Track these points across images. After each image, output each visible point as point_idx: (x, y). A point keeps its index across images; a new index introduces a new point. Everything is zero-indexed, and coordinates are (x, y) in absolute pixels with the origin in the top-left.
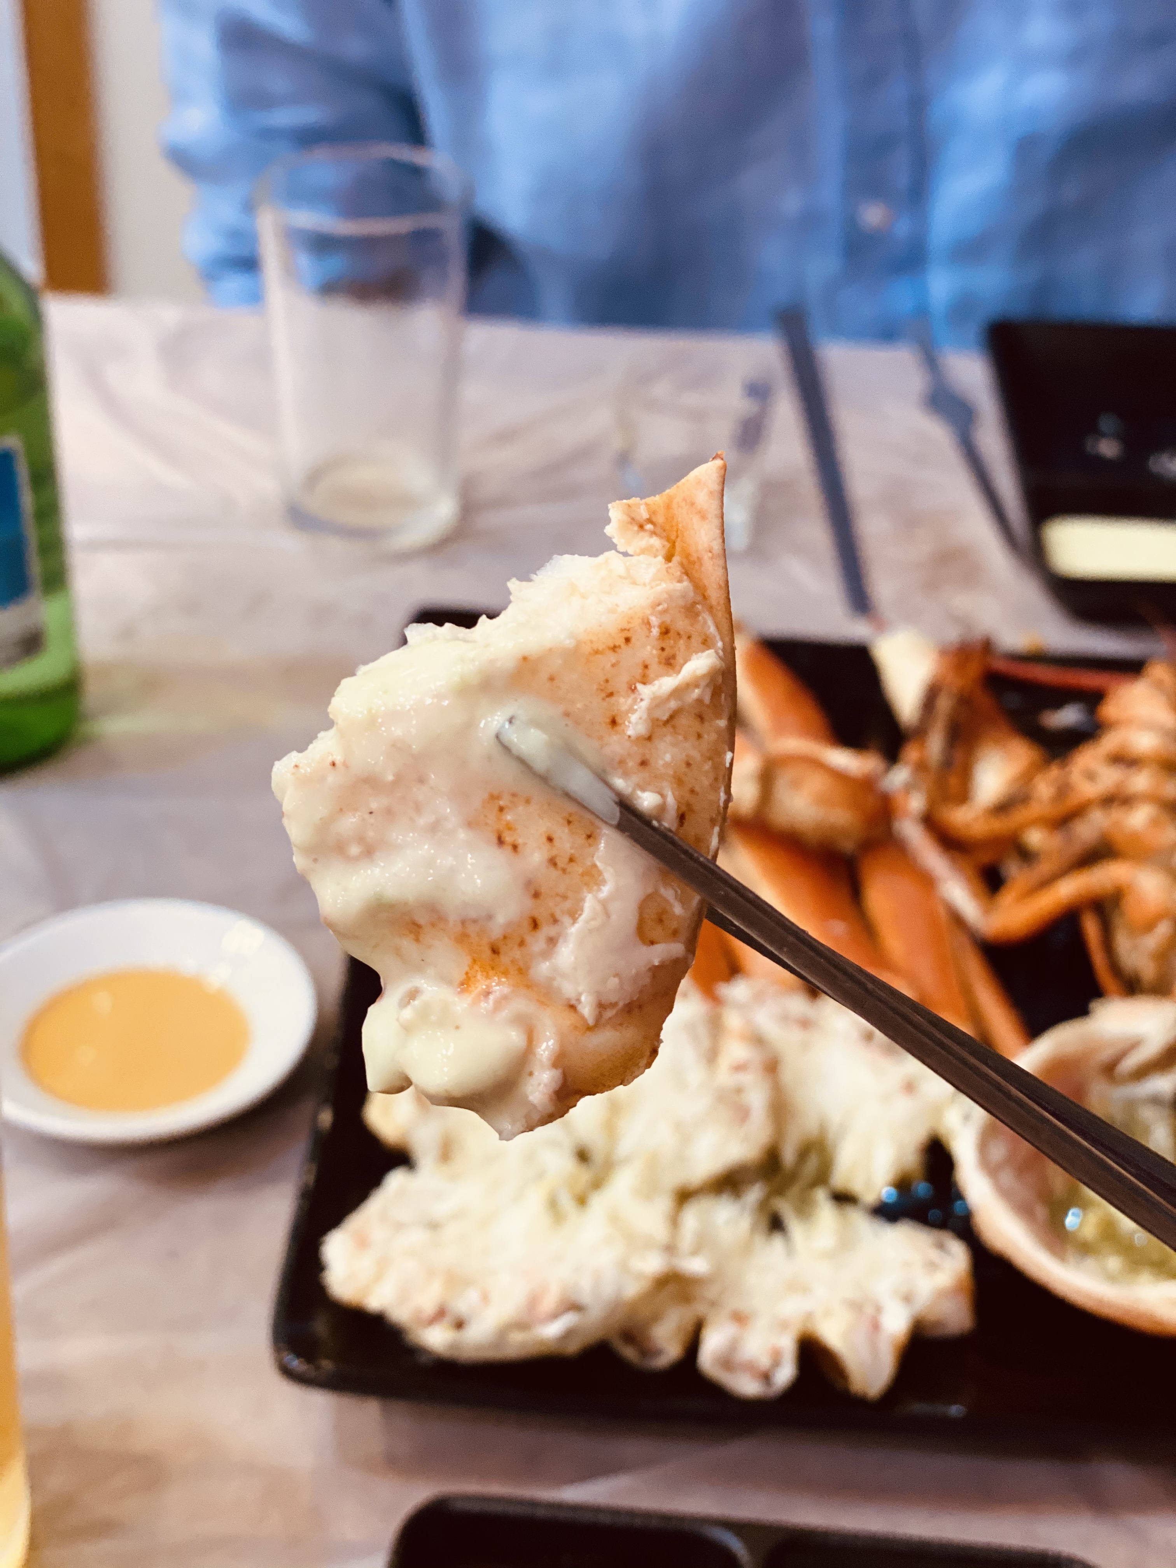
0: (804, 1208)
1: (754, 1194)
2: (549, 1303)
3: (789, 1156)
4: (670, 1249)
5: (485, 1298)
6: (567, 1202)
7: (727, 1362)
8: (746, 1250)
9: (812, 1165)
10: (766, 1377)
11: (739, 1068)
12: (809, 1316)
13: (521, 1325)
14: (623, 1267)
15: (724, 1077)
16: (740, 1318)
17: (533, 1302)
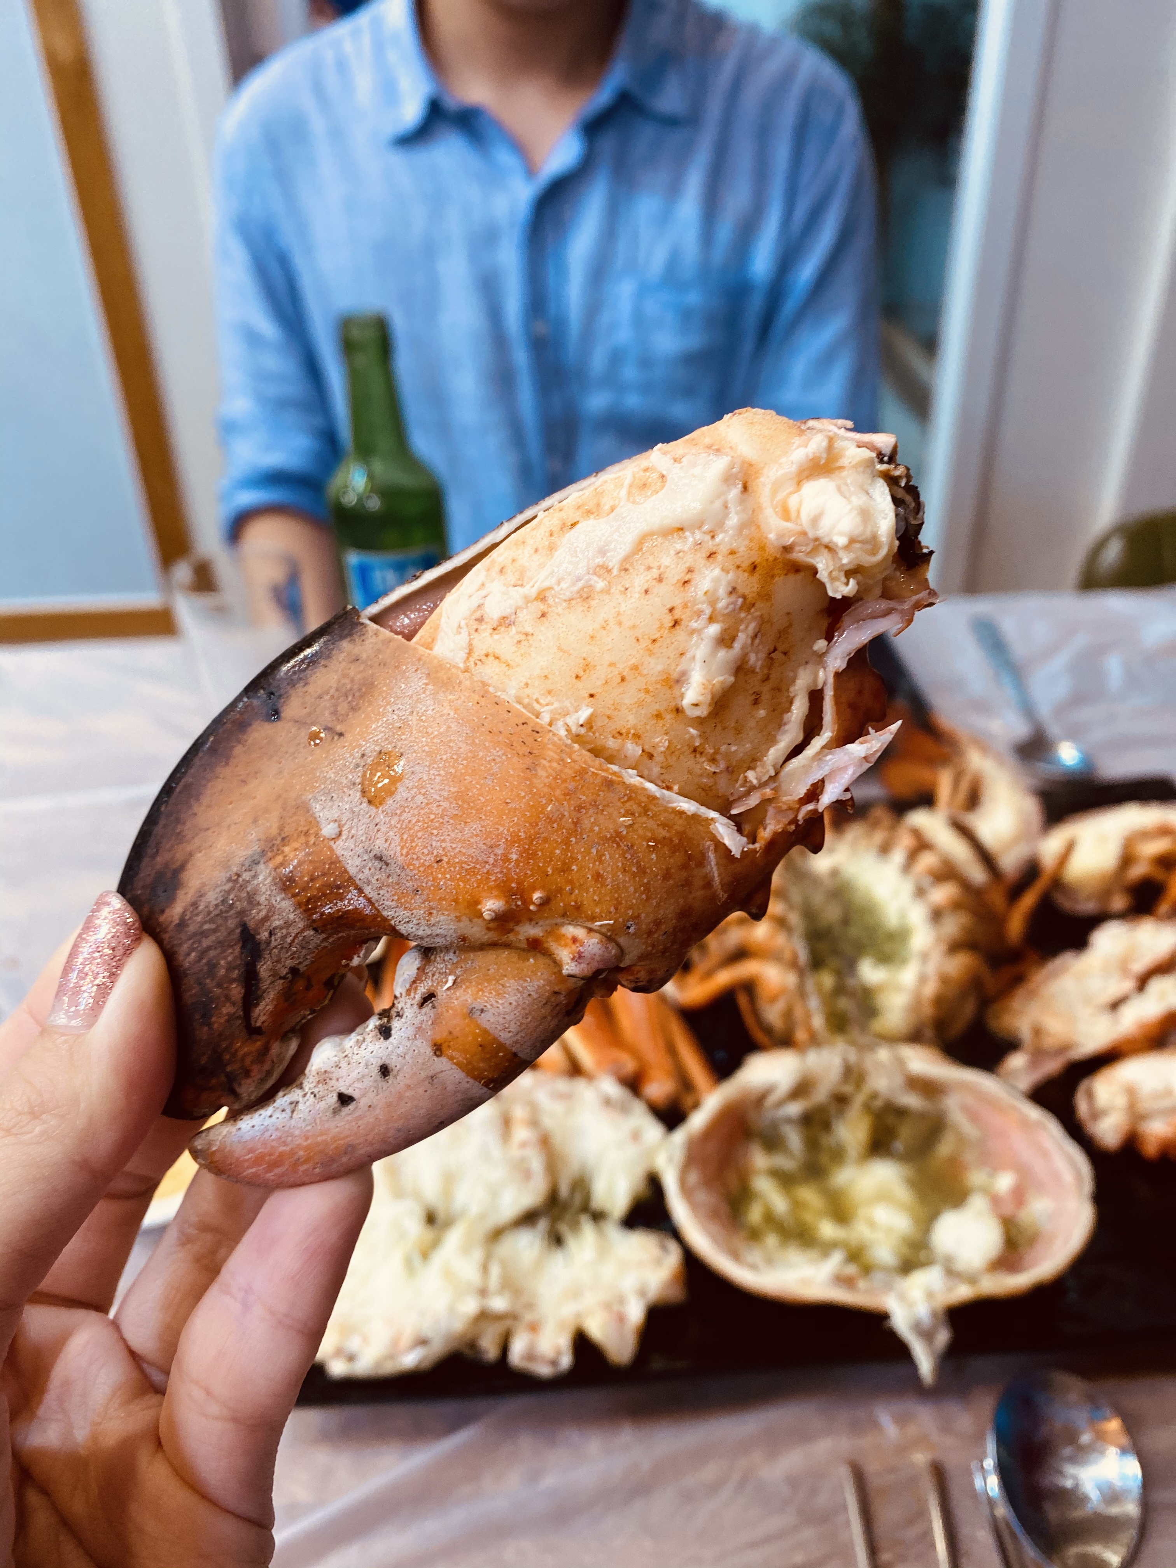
0: (575, 1226)
1: (543, 1225)
2: (406, 1339)
3: (564, 1191)
4: (483, 1292)
5: (365, 1339)
6: (417, 1261)
7: (530, 1356)
8: (539, 1265)
9: (578, 1200)
10: (554, 1363)
11: (523, 1145)
12: (578, 1316)
13: (391, 1357)
14: (452, 1310)
15: (515, 1152)
16: (534, 1328)
17: (395, 1342)
